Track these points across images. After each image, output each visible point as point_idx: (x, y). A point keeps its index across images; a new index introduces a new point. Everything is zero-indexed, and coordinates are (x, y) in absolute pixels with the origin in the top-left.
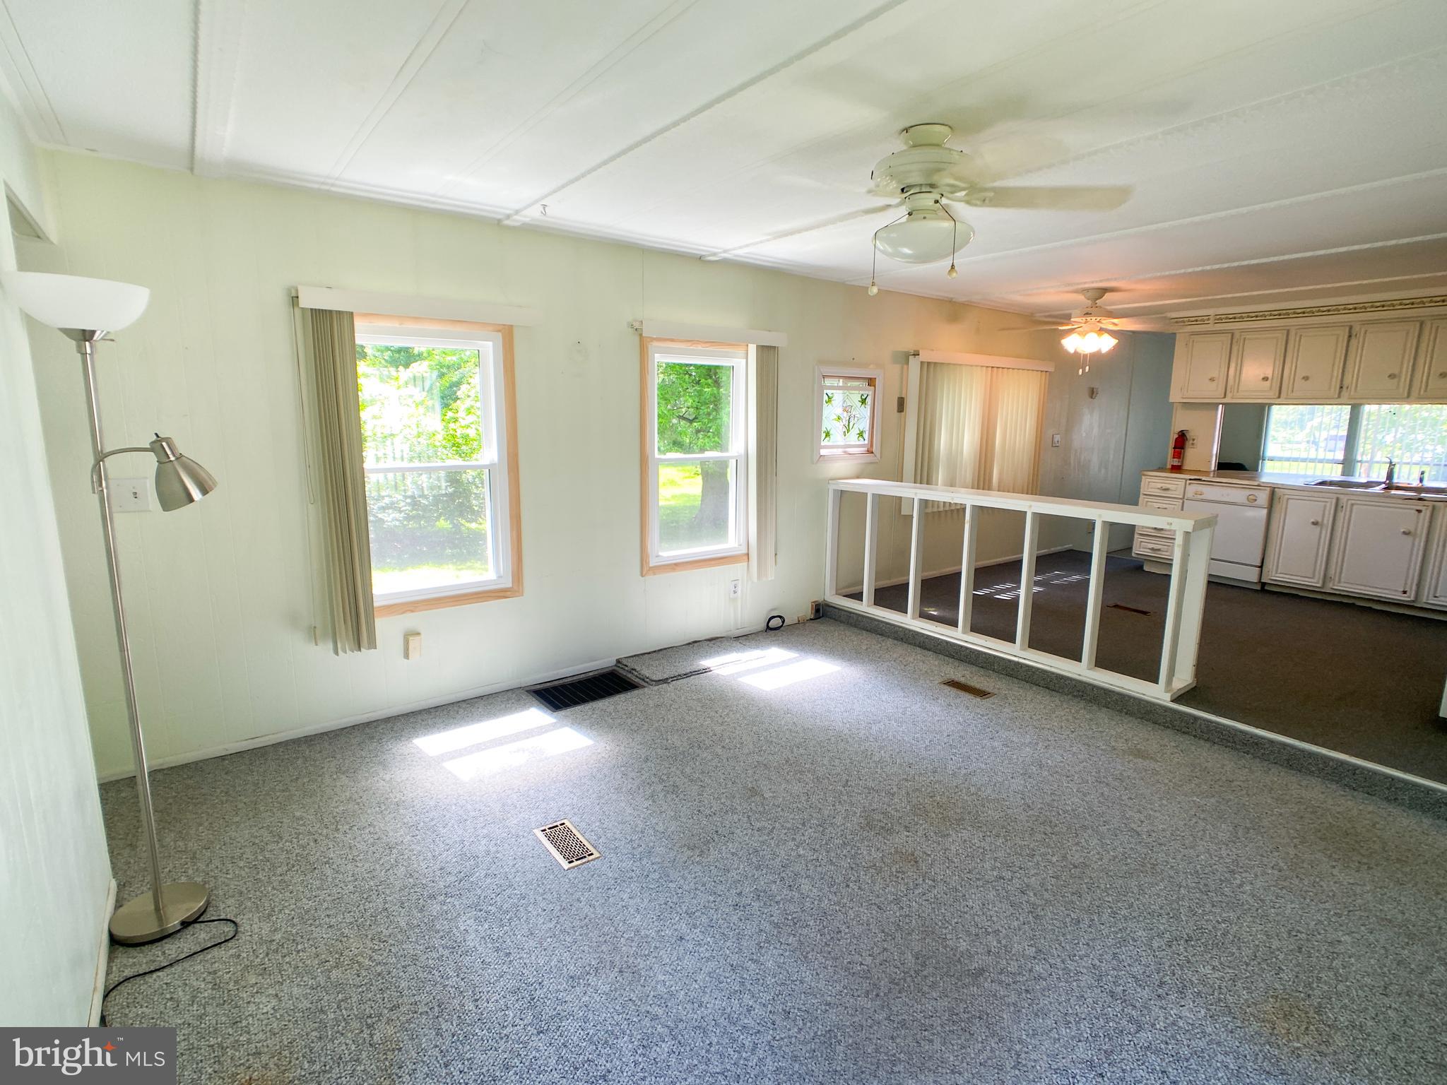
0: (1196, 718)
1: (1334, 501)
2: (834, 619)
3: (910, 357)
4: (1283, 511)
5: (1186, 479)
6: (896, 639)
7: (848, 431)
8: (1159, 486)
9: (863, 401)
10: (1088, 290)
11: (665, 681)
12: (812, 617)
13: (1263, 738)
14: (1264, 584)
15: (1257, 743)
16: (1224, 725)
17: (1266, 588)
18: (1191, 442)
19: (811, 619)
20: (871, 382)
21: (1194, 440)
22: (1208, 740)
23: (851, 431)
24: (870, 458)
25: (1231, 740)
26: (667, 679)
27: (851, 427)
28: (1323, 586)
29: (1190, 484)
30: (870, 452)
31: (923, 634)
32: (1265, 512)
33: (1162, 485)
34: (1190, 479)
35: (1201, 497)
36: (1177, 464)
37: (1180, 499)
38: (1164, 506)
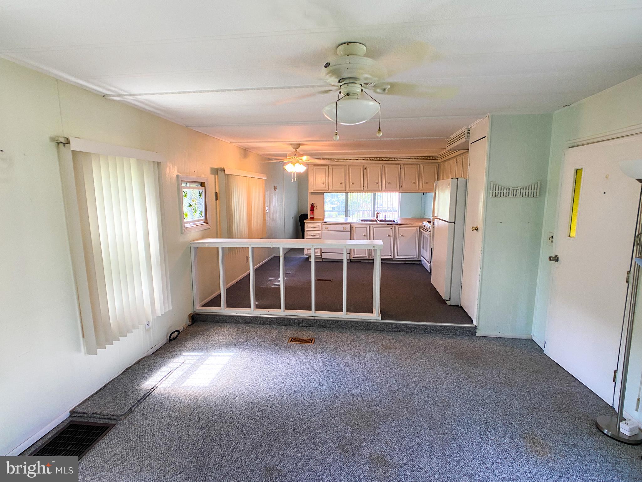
0: (392, 324)
1: (369, 227)
2: (203, 321)
3: (219, 171)
4: (354, 231)
5: (321, 223)
6: (246, 323)
7: (195, 212)
8: (312, 226)
9: (200, 195)
10: (294, 144)
11: (130, 411)
12: (190, 323)
13: (416, 325)
14: (350, 259)
15: (414, 327)
16: (403, 324)
17: (351, 261)
18: (316, 208)
19: (189, 325)
20: (203, 184)
21: (317, 207)
22: (397, 332)
23: (197, 212)
24: (207, 226)
25: (405, 329)
26: (131, 409)
27: (196, 210)
28: (369, 257)
29: (323, 224)
30: (206, 222)
31: (262, 317)
32: (349, 232)
33: (313, 226)
34: (323, 223)
35: (328, 229)
36: (312, 216)
37: (320, 231)
38: (314, 234)
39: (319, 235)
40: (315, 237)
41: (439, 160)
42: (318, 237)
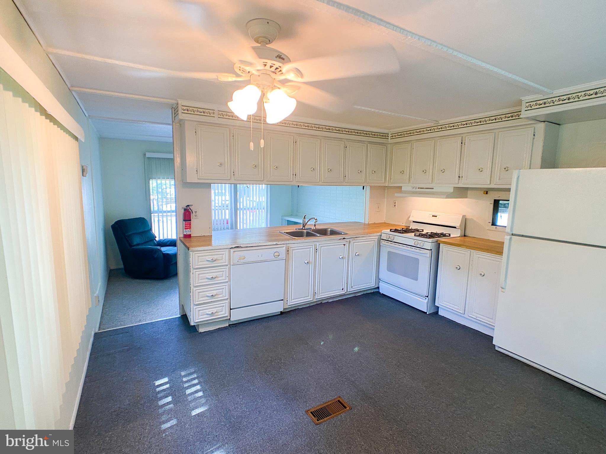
1: (313, 246)
4: (291, 259)
5: (229, 249)
8: (208, 258)
18: (194, 214)
29: (233, 252)
32: (284, 262)
33: (211, 257)
34: (232, 248)
35: (244, 261)
36: (188, 233)
37: (227, 265)
38: (214, 275)
39: (224, 276)
40: (216, 279)
41: (389, 140)
42: (224, 278)
